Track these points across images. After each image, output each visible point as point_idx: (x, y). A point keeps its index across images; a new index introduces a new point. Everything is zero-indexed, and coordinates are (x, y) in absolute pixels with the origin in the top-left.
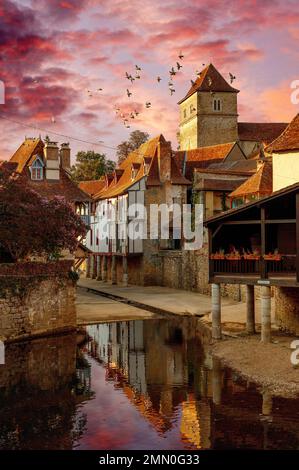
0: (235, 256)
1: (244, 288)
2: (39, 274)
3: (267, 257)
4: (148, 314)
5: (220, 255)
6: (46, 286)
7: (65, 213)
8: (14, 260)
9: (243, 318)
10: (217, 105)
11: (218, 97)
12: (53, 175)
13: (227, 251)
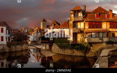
0: (44, 41)
1: (45, 45)
2: (24, 43)
3: (47, 41)
4: (36, 48)
5: (42, 41)
6: (25, 44)
7: (26, 36)
8: (21, 41)
9: (45, 48)
10: (45, 23)
11: (45, 22)
12: (26, 31)
13: (43, 41)
